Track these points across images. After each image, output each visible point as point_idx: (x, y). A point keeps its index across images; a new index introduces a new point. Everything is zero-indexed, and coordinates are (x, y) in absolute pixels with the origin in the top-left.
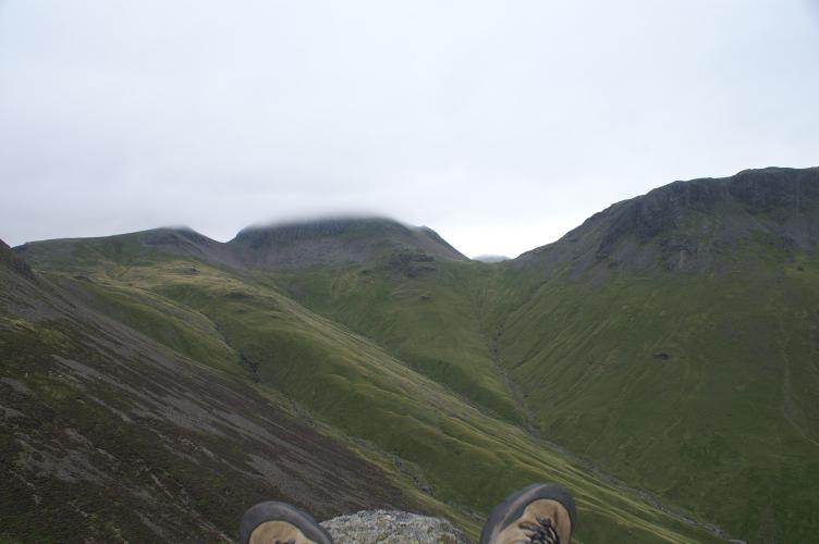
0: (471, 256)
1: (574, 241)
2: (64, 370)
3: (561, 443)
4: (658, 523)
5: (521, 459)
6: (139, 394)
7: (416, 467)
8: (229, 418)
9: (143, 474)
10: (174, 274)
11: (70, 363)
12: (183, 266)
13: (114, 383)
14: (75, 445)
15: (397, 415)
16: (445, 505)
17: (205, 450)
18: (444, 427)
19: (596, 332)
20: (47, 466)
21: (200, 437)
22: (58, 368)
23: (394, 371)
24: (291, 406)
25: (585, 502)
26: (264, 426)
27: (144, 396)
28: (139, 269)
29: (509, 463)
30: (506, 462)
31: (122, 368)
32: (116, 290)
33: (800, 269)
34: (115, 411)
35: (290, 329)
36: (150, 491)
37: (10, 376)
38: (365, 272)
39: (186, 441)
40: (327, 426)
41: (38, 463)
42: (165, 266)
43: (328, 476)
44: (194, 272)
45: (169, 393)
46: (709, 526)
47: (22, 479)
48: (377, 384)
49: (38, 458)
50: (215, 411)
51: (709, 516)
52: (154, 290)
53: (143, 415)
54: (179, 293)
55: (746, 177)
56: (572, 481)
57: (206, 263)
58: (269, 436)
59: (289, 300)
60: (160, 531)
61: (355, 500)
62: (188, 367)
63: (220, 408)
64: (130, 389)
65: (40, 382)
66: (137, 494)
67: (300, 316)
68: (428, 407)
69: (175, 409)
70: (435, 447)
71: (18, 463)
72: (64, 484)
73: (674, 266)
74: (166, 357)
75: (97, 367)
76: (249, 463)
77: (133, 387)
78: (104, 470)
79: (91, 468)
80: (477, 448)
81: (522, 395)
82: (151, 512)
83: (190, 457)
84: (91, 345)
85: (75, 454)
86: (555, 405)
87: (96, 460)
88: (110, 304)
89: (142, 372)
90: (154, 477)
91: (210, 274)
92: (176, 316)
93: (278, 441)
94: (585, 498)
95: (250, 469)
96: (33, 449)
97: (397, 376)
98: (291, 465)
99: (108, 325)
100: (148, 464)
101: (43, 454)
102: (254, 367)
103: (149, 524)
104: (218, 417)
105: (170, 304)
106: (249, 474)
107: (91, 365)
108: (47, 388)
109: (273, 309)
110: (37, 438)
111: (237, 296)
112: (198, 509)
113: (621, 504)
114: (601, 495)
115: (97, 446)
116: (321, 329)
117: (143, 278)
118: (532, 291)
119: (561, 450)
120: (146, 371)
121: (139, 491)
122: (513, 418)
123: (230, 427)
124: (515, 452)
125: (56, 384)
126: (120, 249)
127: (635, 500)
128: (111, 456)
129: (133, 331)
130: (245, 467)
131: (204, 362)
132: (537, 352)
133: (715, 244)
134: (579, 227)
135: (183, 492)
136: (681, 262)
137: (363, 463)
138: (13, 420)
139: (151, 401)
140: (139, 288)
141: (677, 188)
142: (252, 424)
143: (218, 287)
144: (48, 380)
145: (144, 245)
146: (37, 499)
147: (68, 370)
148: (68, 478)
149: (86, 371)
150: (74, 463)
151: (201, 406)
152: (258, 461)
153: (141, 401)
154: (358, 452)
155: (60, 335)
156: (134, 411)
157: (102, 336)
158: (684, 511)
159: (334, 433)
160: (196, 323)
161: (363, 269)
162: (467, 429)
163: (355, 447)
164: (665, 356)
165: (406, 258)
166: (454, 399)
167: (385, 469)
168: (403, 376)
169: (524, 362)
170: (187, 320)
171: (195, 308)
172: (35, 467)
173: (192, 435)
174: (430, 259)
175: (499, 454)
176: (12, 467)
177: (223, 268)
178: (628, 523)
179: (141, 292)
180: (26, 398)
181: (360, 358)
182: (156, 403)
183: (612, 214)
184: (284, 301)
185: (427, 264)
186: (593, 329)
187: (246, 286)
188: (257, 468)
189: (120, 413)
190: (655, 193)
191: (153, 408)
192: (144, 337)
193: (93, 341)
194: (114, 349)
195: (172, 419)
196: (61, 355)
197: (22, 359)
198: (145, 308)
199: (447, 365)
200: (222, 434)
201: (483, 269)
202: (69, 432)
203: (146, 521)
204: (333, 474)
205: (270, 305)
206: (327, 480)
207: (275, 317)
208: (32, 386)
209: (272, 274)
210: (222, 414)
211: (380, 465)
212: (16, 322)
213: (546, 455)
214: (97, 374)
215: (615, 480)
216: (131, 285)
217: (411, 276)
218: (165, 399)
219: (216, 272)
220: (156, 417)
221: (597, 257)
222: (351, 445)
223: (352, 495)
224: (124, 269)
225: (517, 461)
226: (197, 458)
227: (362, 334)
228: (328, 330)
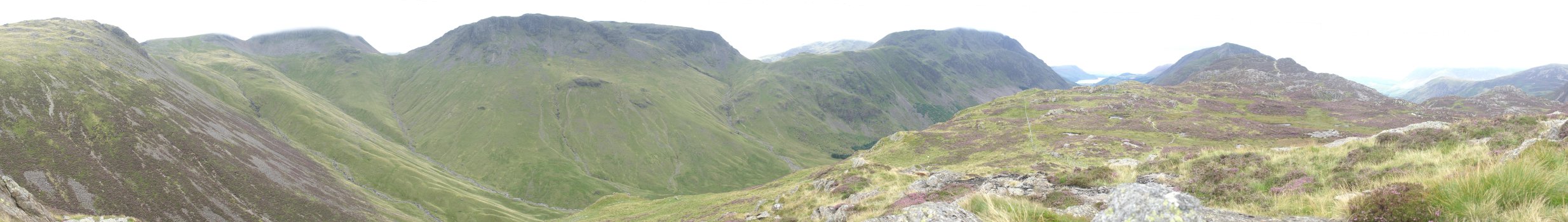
0: (382, 51)
1: (438, 45)
2: (159, 105)
3: (427, 155)
4: (477, 194)
5: (403, 163)
6: (195, 120)
7: (345, 167)
8: (242, 135)
9: (194, 160)
10: (217, 57)
11: (163, 102)
12: (223, 53)
13: (183, 113)
14: (162, 143)
15: (335, 138)
16: (361, 188)
17: (227, 151)
18: (362, 146)
19: (448, 95)
20: (149, 151)
21: (225, 145)
22: (156, 103)
23: (336, 115)
24: (277, 131)
25: (439, 185)
26: (260, 141)
27: (197, 121)
28: (200, 54)
29: (398, 166)
30: (396, 165)
31: (187, 106)
32: (188, 65)
33: (549, 65)
34: (182, 127)
35: (278, 89)
36: (196, 169)
37: (135, 106)
38: (321, 58)
39: (217, 146)
40: (296, 142)
41: (145, 149)
42: (213, 53)
43: (294, 170)
44: (228, 56)
45: (210, 120)
46: (503, 193)
47: (138, 155)
48: (326, 121)
49: (145, 147)
50: (234, 131)
51: (503, 189)
52: (207, 65)
53: (196, 130)
54: (220, 67)
55: (526, 17)
56: (432, 175)
57: (235, 51)
58: (263, 146)
59: (280, 73)
60: (200, 189)
61: (308, 183)
62: (222, 107)
63: (237, 130)
64: (191, 117)
65: (148, 110)
66: (190, 170)
67: (284, 82)
68: (354, 134)
69: (213, 128)
70: (355, 156)
71: (136, 148)
72: (156, 160)
73: (489, 61)
74: (211, 102)
75: (175, 105)
76: (250, 160)
77: (193, 116)
78: (175, 156)
79: (168, 154)
80: (379, 157)
81: (406, 129)
82: (196, 179)
83: (218, 155)
84: (173, 93)
85: (162, 147)
86: (424, 134)
87: (171, 151)
88: (184, 72)
89: (196, 108)
90: (199, 162)
91: (236, 57)
92: (217, 79)
93: (268, 149)
94: (439, 183)
95: (250, 163)
96: (143, 142)
97: (337, 117)
98: (273, 162)
99: (183, 84)
100: (197, 155)
101: (147, 145)
102: (258, 109)
103: (195, 185)
104: (236, 135)
105: (215, 73)
106: (250, 166)
107: (172, 103)
108: (151, 113)
109: (269, 77)
110: (145, 137)
111: (250, 70)
112: (221, 181)
113: (459, 186)
114: (448, 182)
115: (172, 144)
116: (296, 89)
117: (201, 59)
118: (414, 71)
119: (427, 158)
120: (199, 108)
121: (191, 169)
122: (401, 141)
123: (242, 140)
124: (400, 159)
125: (155, 111)
126: (190, 43)
127: (466, 183)
128: (179, 150)
129: (195, 87)
130: (247, 161)
131: (231, 105)
132: (415, 106)
133: (510, 50)
134: (441, 38)
135: (213, 171)
136: (493, 59)
137: (315, 163)
138: (135, 127)
139: (200, 123)
140: (200, 64)
141: (493, 20)
142: (253, 139)
143: (240, 65)
144: (151, 109)
145: (203, 42)
146: (143, 166)
147: (161, 105)
148: (158, 158)
149: (169, 106)
150: (161, 151)
151: (227, 128)
152: (255, 160)
153: (196, 123)
154: (312, 157)
155: (159, 87)
156: (191, 128)
157: (180, 89)
158: (491, 187)
159: (300, 147)
160: (228, 84)
161: (322, 56)
162: (374, 147)
163: (311, 155)
164: (483, 108)
165: (345, 52)
166: (369, 131)
167: (328, 167)
168: (340, 116)
169: (407, 111)
170: (223, 82)
171: (228, 76)
172: (143, 150)
173: (221, 143)
174: (358, 52)
175: (392, 161)
176: (133, 149)
177: (244, 54)
178: (461, 195)
179: (201, 67)
180: (141, 117)
181: (316, 106)
182: (203, 125)
183: (458, 32)
184: (276, 73)
185: (356, 55)
186: (447, 93)
187: (255, 65)
188: (254, 163)
189: (185, 129)
190: (482, 22)
191: (201, 127)
192: (201, 90)
193: (174, 91)
194: (184, 96)
195: (211, 134)
196: (158, 97)
197: (140, 98)
198: (201, 75)
199: (366, 111)
200: (236, 144)
201: (387, 59)
202: (159, 135)
203: (193, 183)
204: (297, 169)
205: (268, 75)
206: (293, 172)
207: (270, 82)
208: (144, 111)
209: (270, 58)
210: (238, 133)
211: (325, 165)
212: (140, 80)
213: (418, 161)
214: (175, 108)
215: (456, 173)
216: (195, 62)
217: (347, 61)
218: (207, 123)
219: (240, 56)
220: (202, 132)
221: (450, 54)
222: (310, 154)
223: (306, 180)
224: (192, 54)
225: (402, 164)
226: (222, 155)
227: (319, 93)
228: (299, 90)
